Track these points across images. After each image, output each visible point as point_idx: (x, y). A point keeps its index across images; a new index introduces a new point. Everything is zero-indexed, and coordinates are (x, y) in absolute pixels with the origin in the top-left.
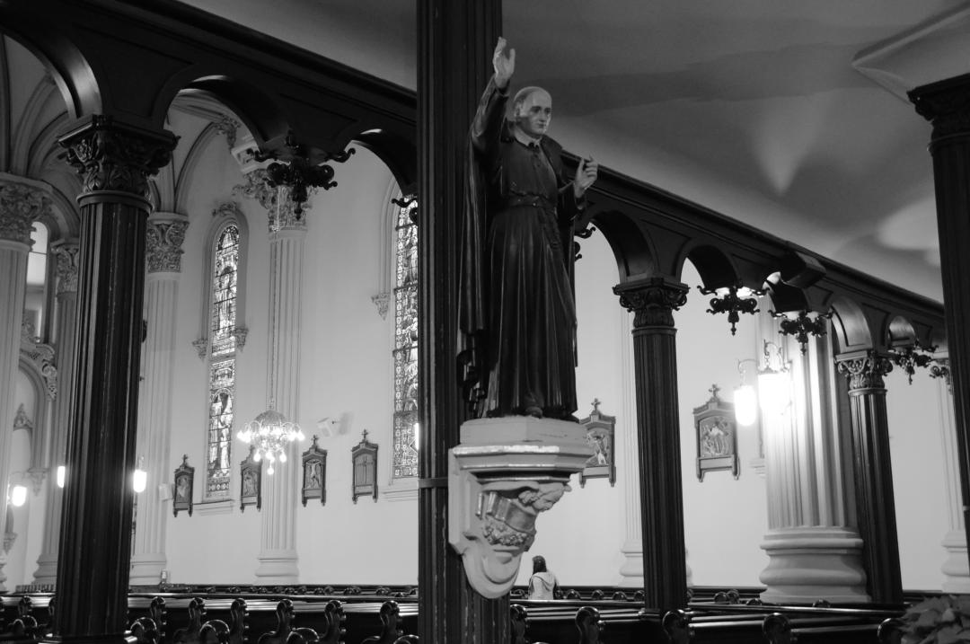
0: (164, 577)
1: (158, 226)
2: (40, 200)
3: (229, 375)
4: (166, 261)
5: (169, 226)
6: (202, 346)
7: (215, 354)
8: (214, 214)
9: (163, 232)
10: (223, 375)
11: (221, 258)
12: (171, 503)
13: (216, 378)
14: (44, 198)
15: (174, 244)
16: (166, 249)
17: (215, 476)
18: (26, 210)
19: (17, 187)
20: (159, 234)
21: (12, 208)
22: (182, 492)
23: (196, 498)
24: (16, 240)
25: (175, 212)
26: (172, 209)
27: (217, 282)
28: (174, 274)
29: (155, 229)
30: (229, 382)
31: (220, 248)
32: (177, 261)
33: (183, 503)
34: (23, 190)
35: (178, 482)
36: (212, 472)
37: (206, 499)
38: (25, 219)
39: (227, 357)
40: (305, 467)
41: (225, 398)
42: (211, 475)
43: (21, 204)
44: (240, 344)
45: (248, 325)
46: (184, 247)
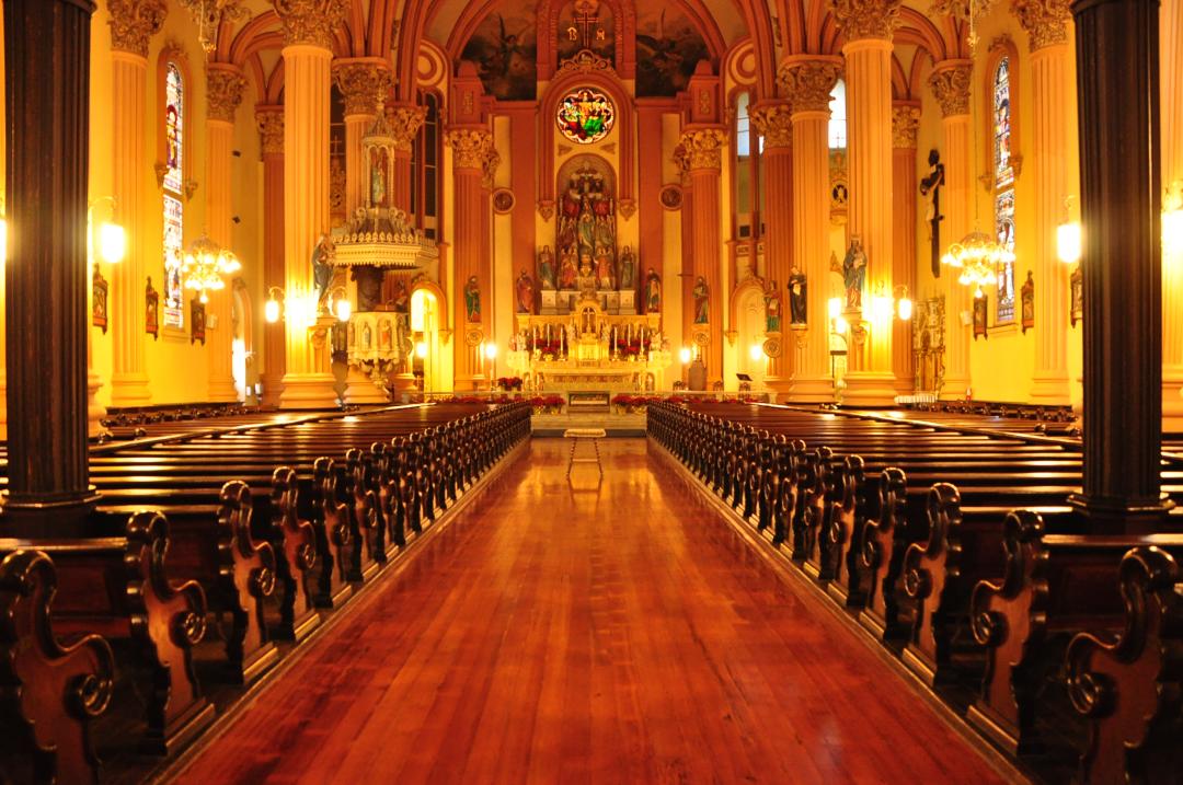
0: (969, 393)
1: (944, 74)
2: (832, 71)
3: (1010, 205)
4: (955, 105)
5: (953, 72)
6: (987, 180)
7: (999, 186)
8: (990, 50)
9: (949, 79)
10: (1005, 206)
11: (999, 93)
12: (972, 326)
13: (1000, 209)
14: (835, 69)
15: (960, 88)
16: (954, 94)
17: (1003, 302)
18: (822, 83)
19: (811, 64)
20: (946, 81)
21: (810, 83)
22: (979, 318)
23: (990, 324)
24: (816, 110)
25: (960, 57)
26: (957, 54)
27: (997, 116)
28: (963, 116)
29: (942, 77)
30: (1010, 211)
31: (998, 83)
32: (966, 104)
33: (981, 328)
34: (816, 66)
35: (976, 309)
36: (1001, 298)
37: (997, 323)
38: (822, 91)
39: (1007, 187)
40: (1072, 289)
41: (1007, 226)
42: (1000, 301)
43: (817, 78)
44: (1017, 173)
45: (1022, 153)
46: (971, 89)
